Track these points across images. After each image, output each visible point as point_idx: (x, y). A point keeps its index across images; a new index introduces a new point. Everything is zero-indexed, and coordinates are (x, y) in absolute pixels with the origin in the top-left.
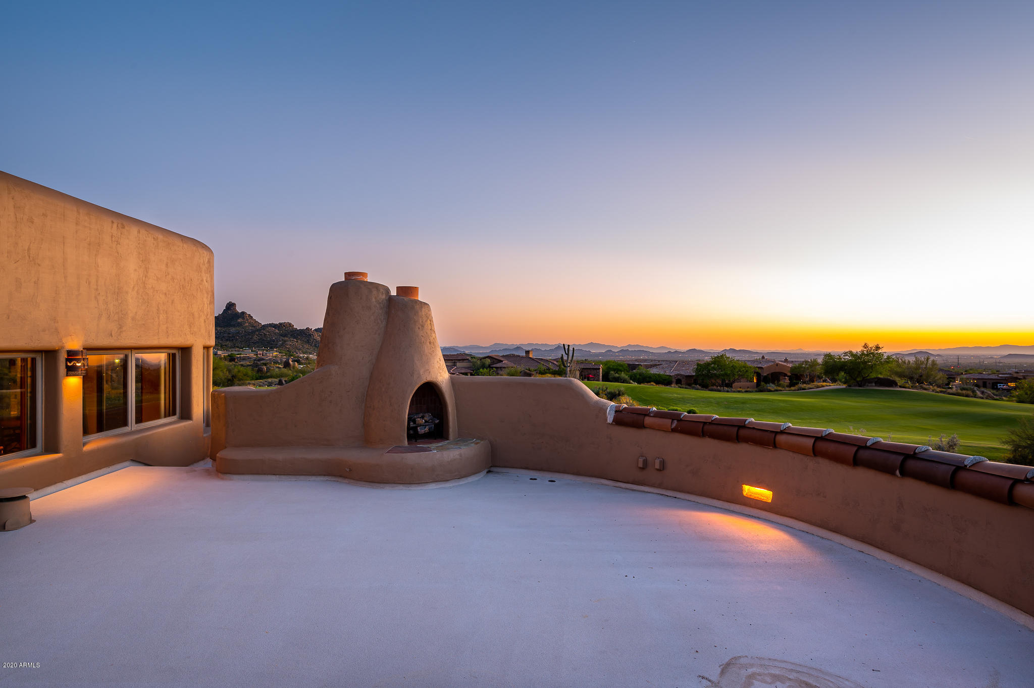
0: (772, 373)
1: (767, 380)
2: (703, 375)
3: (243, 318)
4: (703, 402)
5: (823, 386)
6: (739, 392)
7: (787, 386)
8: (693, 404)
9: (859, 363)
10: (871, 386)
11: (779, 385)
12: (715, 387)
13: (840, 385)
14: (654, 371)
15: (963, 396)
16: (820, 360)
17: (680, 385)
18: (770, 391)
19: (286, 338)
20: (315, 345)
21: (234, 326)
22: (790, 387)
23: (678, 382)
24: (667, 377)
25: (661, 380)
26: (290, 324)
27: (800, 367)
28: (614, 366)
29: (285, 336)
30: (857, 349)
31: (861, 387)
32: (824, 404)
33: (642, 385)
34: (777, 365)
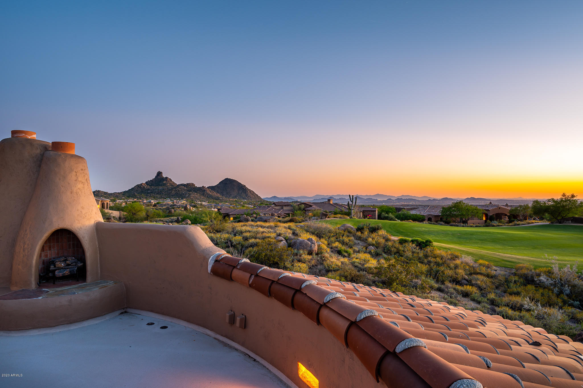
0: (496, 214)
1: (491, 219)
2: (446, 215)
3: (167, 181)
4: (443, 233)
5: (533, 223)
6: (471, 226)
7: (507, 223)
8: (435, 235)
9: (559, 207)
10: (568, 223)
11: (501, 222)
12: (454, 223)
13: (545, 222)
14: (413, 212)
16: (530, 205)
17: (430, 222)
18: (494, 226)
19: (190, 193)
20: (207, 196)
21: (161, 185)
22: (509, 223)
23: (430, 220)
24: (422, 217)
25: (417, 218)
26: (193, 184)
27: (516, 209)
28: (386, 209)
29: (190, 191)
30: (558, 197)
31: (561, 223)
32: (531, 235)
33: (403, 222)
34: (500, 208)
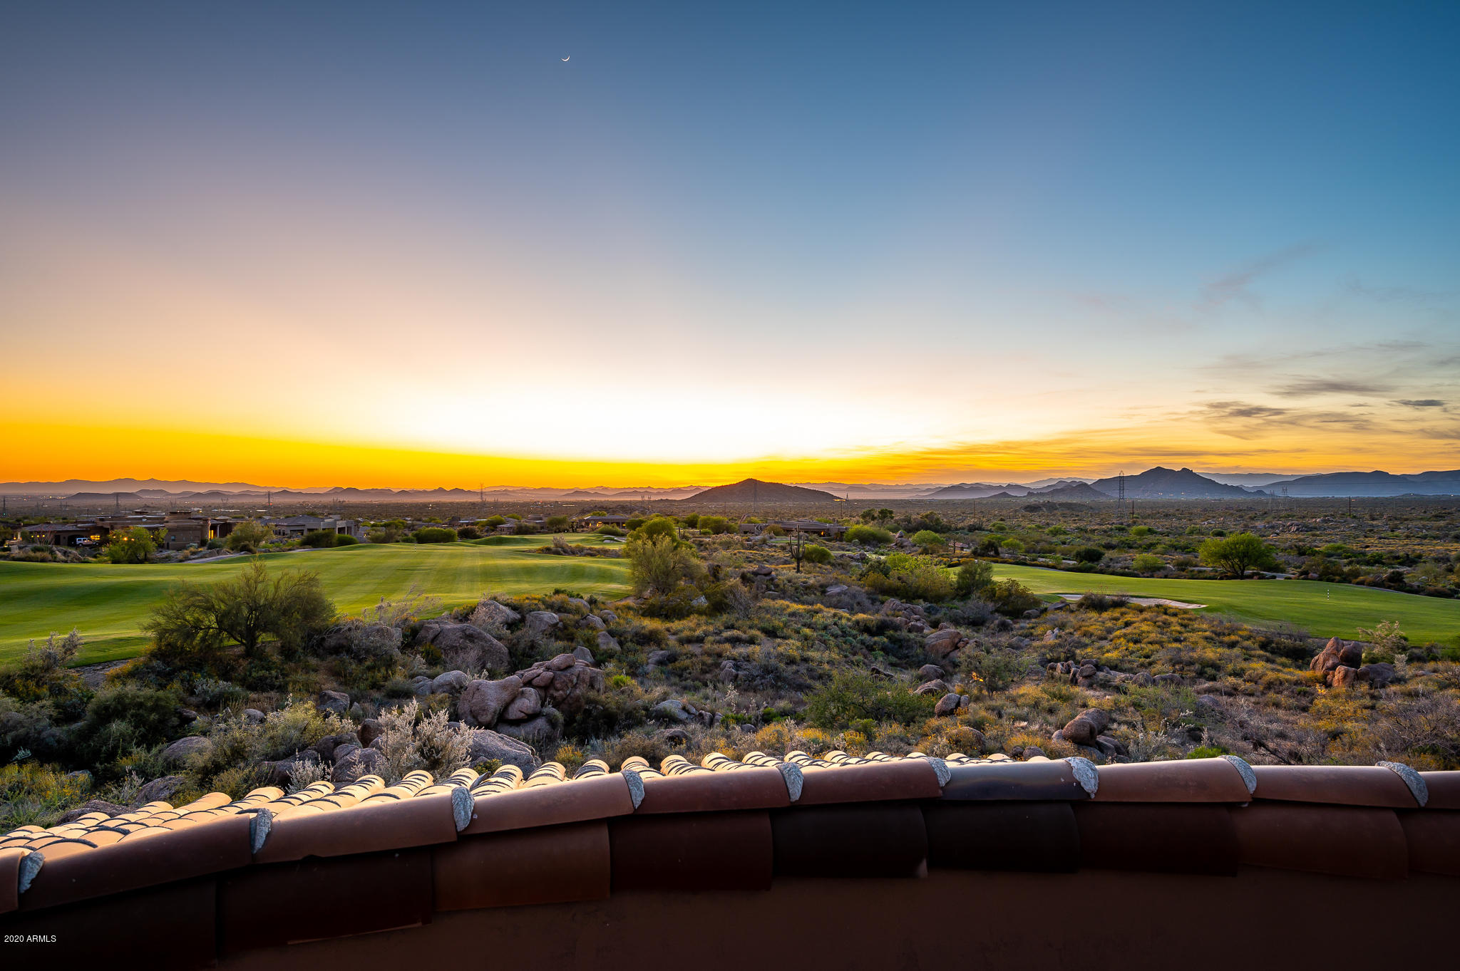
15: (37, 561)
